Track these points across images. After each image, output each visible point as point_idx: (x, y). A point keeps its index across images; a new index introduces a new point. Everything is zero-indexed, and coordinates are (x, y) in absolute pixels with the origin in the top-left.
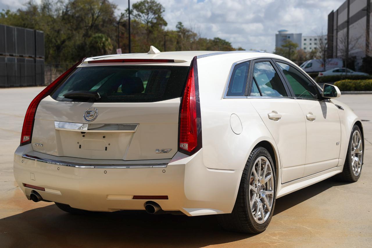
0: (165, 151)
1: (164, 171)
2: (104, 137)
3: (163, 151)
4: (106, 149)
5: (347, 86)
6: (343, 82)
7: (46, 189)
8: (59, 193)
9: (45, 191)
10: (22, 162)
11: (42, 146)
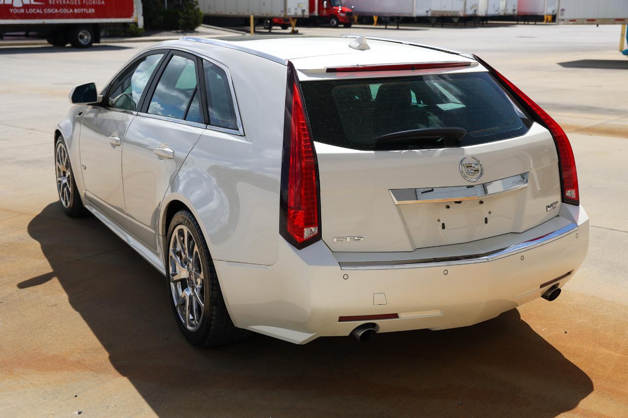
1: (577, 236)
3: (554, 207)
7: (401, 315)
8: (437, 313)
10: (346, 277)
11: (362, 239)
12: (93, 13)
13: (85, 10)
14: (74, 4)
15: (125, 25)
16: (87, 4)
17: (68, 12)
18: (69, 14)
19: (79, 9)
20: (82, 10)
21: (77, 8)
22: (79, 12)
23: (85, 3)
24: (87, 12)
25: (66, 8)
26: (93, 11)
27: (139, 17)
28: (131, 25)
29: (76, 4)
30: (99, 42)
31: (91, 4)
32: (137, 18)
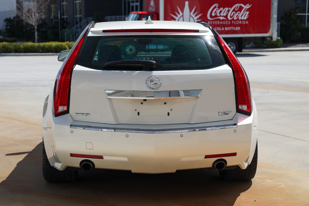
0: (227, 113)
1: (235, 131)
2: (165, 103)
3: (226, 114)
4: (168, 114)
5: (8, 48)
6: (3, 45)
7: (104, 157)
8: (125, 159)
9: (103, 159)
10: (72, 132)
11: (89, 115)
12: (238, 30)
13: (233, 28)
14: (226, 24)
15: (264, 38)
16: (235, 23)
17: (221, 30)
18: (221, 31)
19: (229, 28)
20: (231, 28)
21: (227, 27)
22: (229, 30)
23: (234, 23)
24: (235, 29)
25: (219, 27)
26: (239, 28)
27: (274, 33)
28: (268, 39)
29: (227, 24)
30: (241, 52)
31: (238, 24)
32: (272, 33)
